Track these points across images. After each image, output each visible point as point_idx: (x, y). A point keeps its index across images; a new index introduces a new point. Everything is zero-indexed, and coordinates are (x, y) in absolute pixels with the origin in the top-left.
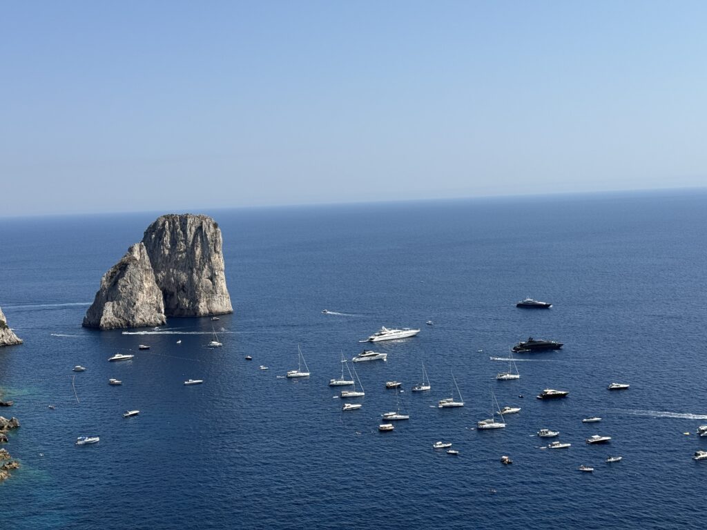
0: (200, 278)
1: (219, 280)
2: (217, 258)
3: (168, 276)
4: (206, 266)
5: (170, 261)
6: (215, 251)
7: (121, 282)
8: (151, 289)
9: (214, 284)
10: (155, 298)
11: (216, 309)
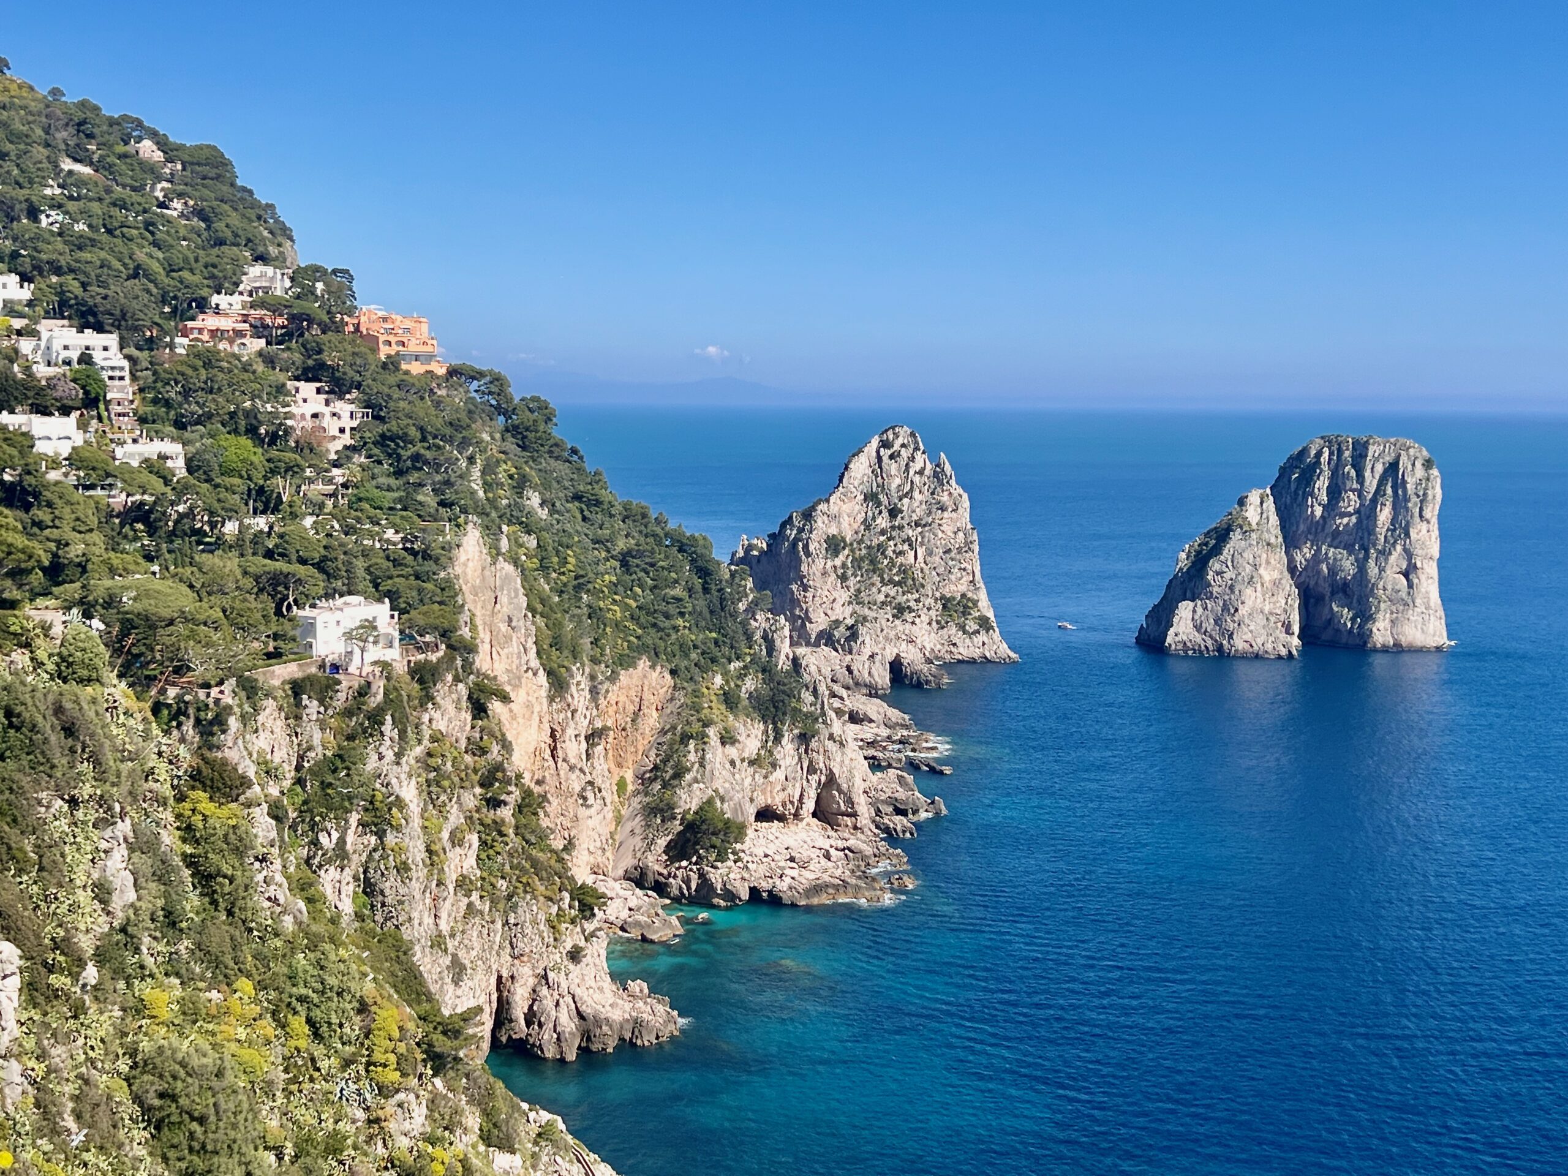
0: (1382, 570)
1: (1423, 577)
2: (1424, 531)
3: (1316, 560)
4: (1399, 548)
5: (1323, 530)
6: (1421, 516)
7: (1215, 565)
8: (1276, 584)
9: (1410, 586)
10: (1284, 601)
11: (1410, 639)
